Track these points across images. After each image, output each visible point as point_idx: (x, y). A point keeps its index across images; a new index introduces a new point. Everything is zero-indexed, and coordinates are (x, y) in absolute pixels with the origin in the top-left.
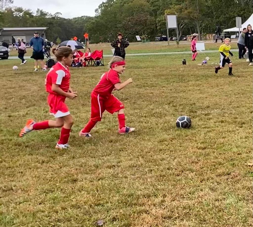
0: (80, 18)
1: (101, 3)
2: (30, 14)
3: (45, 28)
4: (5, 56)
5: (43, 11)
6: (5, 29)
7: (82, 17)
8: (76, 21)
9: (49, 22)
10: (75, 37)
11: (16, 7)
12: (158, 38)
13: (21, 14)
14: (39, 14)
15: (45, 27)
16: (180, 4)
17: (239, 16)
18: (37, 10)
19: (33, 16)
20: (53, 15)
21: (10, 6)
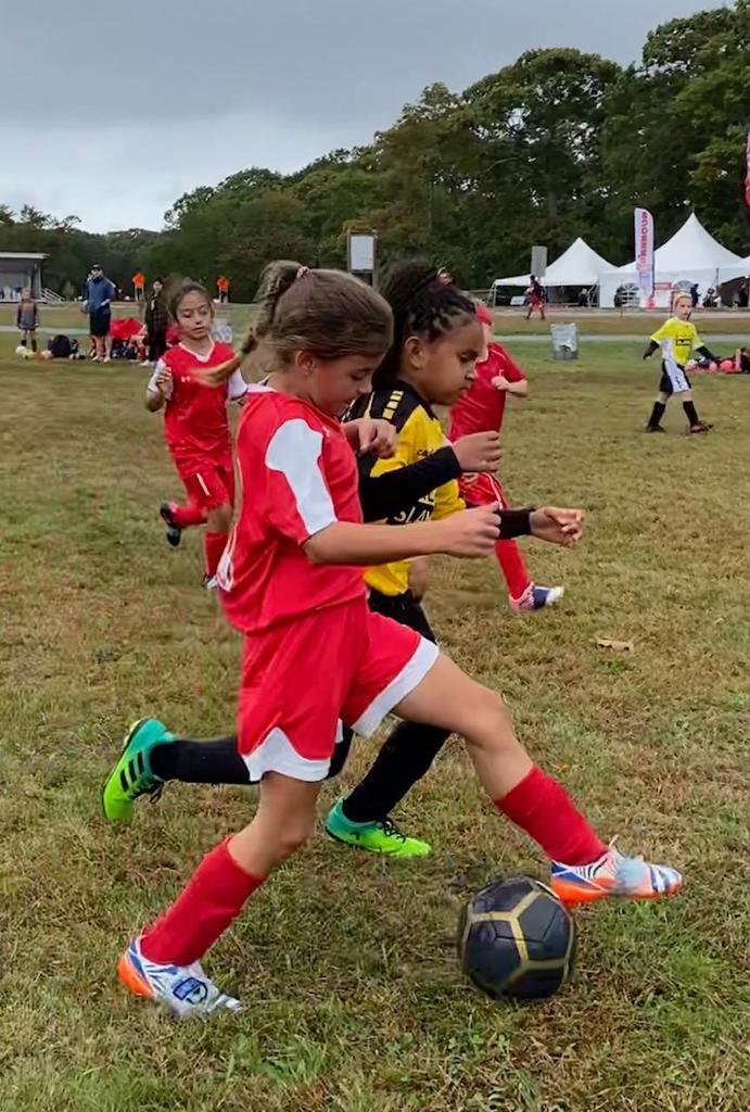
1: (181, 196)
2: (6, 218)
3: (41, 256)
5: (36, 211)
9: (50, 239)
14: (27, 218)
15: (43, 252)
16: (384, 207)
17: (540, 243)
18: (23, 208)
19: (12, 222)
20: (60, 221)
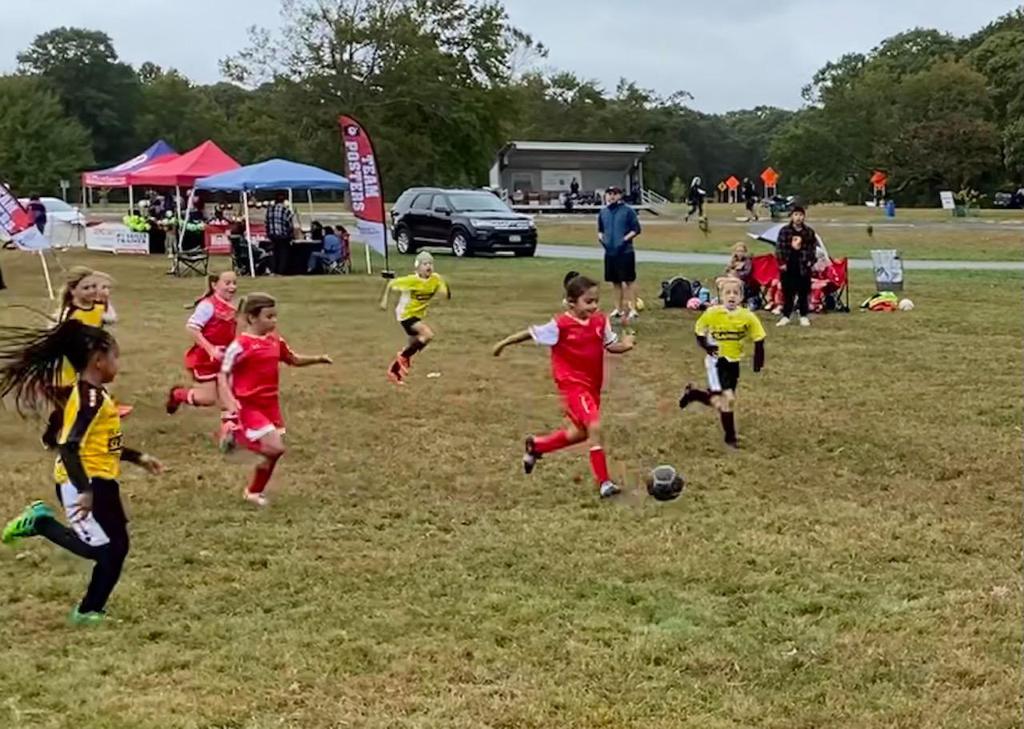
0: (751, 112)
1: (823, 65)
2: (596, 97)
3: (642, 148)
4: (528, 245)
5: (636, 87)
6: (521, 145)
7: (758, 109)
8: (735, 124)
9: (653, 122)
10: (733, 178)
11: (554, 70)
12: (1005, 195)
13: (570, 95)
14: (624, 95)
15: (644, 143)
19: (603, 101)
20: (666, 98)
21: (536, 64)
